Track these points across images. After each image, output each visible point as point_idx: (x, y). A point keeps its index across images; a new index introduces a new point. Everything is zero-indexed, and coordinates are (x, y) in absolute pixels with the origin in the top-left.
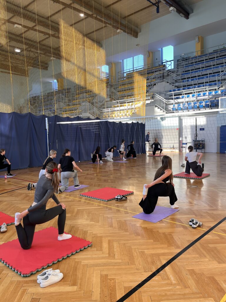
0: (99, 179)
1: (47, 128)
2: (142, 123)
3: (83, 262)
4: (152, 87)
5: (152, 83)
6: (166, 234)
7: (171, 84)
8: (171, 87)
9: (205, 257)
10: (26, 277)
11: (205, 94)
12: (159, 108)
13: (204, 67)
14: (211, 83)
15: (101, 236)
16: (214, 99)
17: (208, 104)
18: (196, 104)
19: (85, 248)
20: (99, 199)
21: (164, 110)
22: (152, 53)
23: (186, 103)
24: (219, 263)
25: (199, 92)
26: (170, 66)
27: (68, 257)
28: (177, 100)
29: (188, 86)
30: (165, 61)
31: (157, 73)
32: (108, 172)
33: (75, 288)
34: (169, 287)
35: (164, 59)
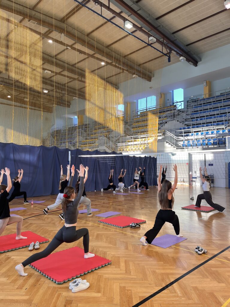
0: (114, 208)
1: (70, 160)
2: (154, 157)
3: (105, 276)
4: (163, 125)
5: (163, 121)
6: (175, 258)
7: (181, 122)
8: (181, 125)
9: (208, 277)
10: (60, 284)
11: (213, 132)
12: (169, 144)
13: (212, 109)
14: (218, 123)
15: (118, 256)
16: (222, 137)
17: (216, 142)
18: (205, 142)
19: (105, 265)
20: (115, 226)
21: (175, 146)
22: (164, 94)
23: (195, 140)
24: (219, 282)
25: (207, 130)
26: (181, 106)
27: (92, 271)
28: (187, 137)
29: (197, 124)
30: (176, 102)
31: (168, 112)
32: (122, 202)
33: (99, 295)
34: (176, 298)
35: (174, 100)
